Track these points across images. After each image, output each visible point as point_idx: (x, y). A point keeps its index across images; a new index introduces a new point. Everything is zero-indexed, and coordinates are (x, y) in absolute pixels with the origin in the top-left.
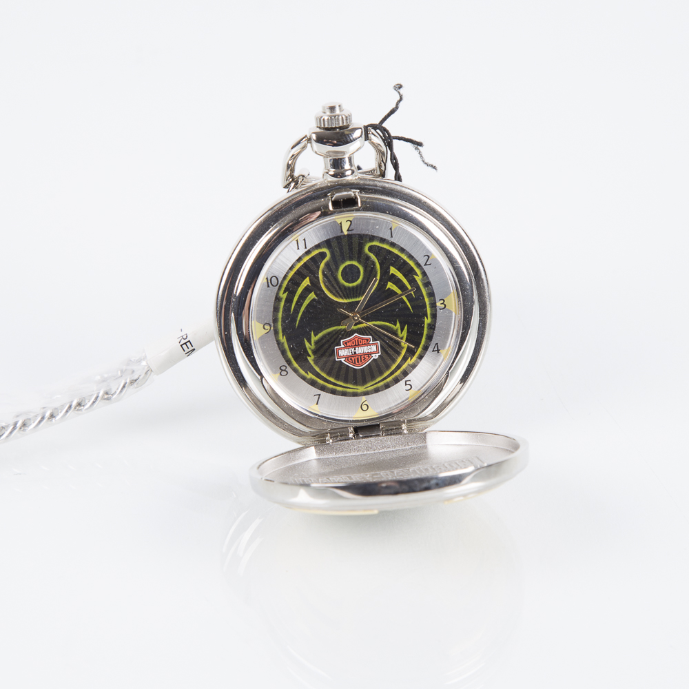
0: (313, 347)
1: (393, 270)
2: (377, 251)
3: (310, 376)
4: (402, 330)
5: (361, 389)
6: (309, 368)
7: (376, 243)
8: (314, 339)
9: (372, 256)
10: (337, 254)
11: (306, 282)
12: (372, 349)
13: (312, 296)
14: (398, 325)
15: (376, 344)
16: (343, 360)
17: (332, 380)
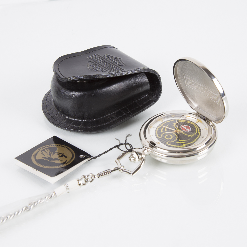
0: (192, 135)
1: (162, 131)
2: (159, 135)
3: (199, 132)
4: (174, 124)
5: (194, 124)
6: (198, 133)
7: (158, 136)
8: (189, 136)
9: (161, 136)
10: (166, 141)
11: (178, 143)
12: (183, 126)
13: (180, 140)
14: (174, 125)
15: (181, 126)
16: (190, 129)
17: (196, 129)
